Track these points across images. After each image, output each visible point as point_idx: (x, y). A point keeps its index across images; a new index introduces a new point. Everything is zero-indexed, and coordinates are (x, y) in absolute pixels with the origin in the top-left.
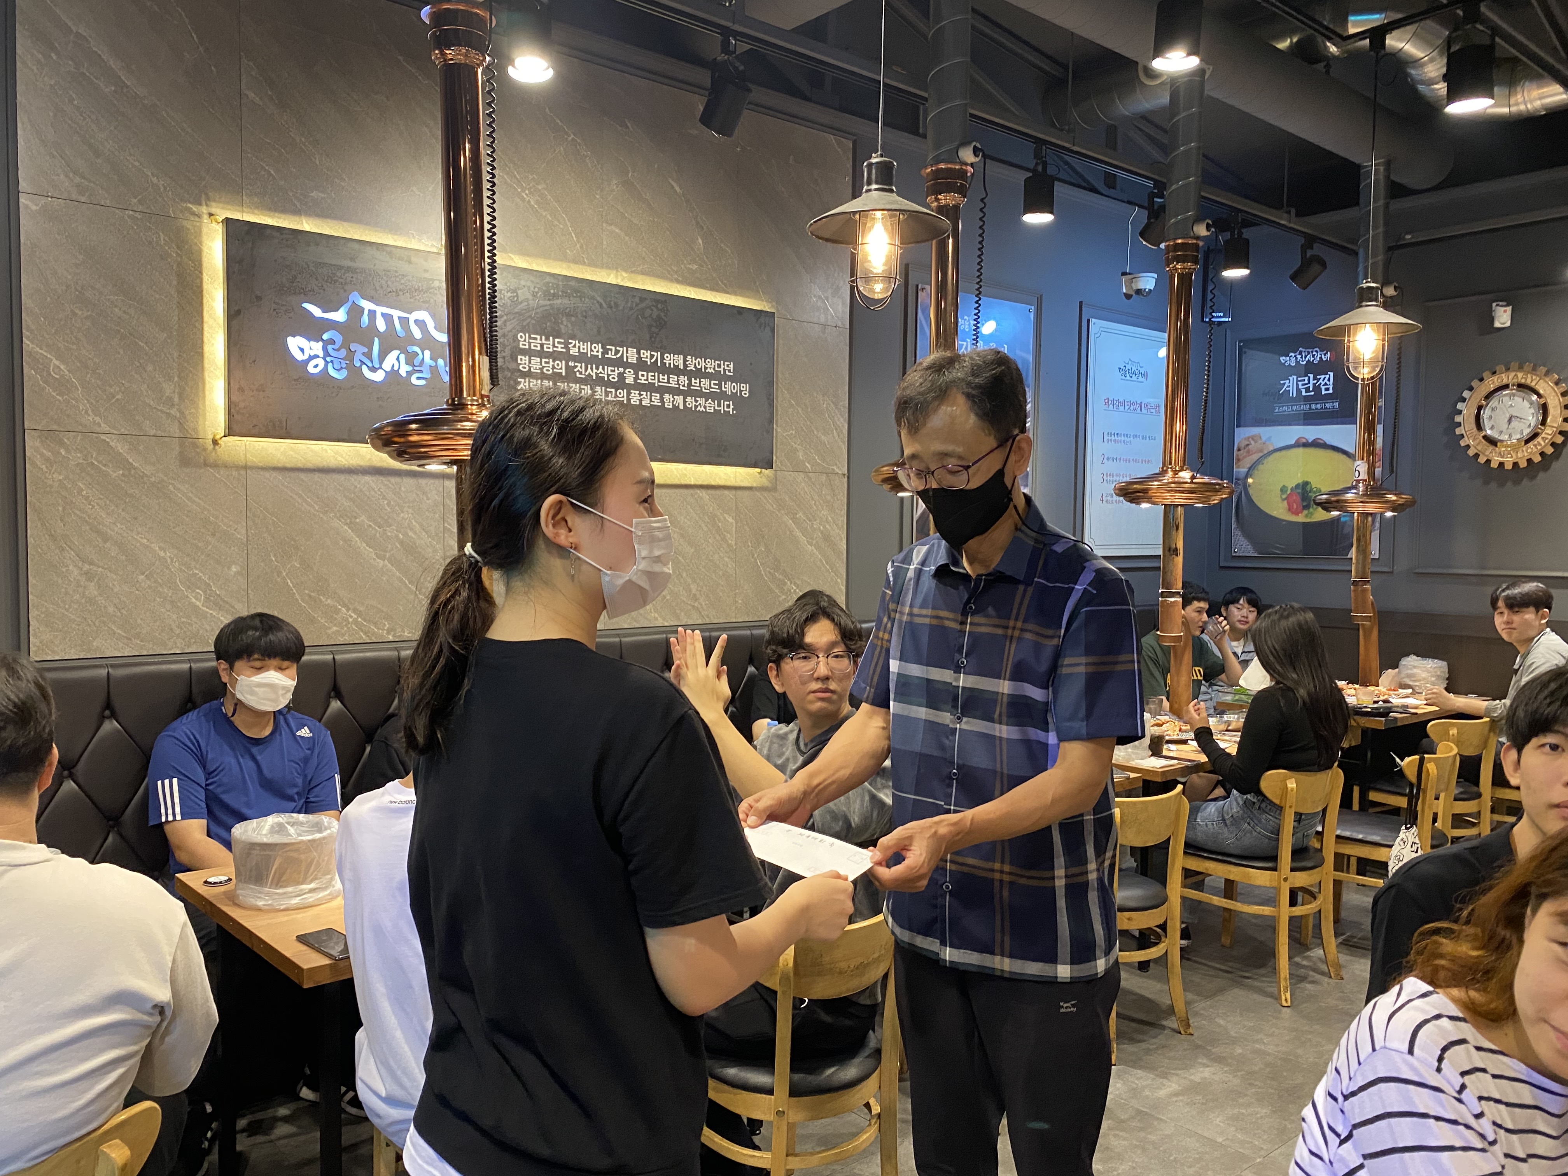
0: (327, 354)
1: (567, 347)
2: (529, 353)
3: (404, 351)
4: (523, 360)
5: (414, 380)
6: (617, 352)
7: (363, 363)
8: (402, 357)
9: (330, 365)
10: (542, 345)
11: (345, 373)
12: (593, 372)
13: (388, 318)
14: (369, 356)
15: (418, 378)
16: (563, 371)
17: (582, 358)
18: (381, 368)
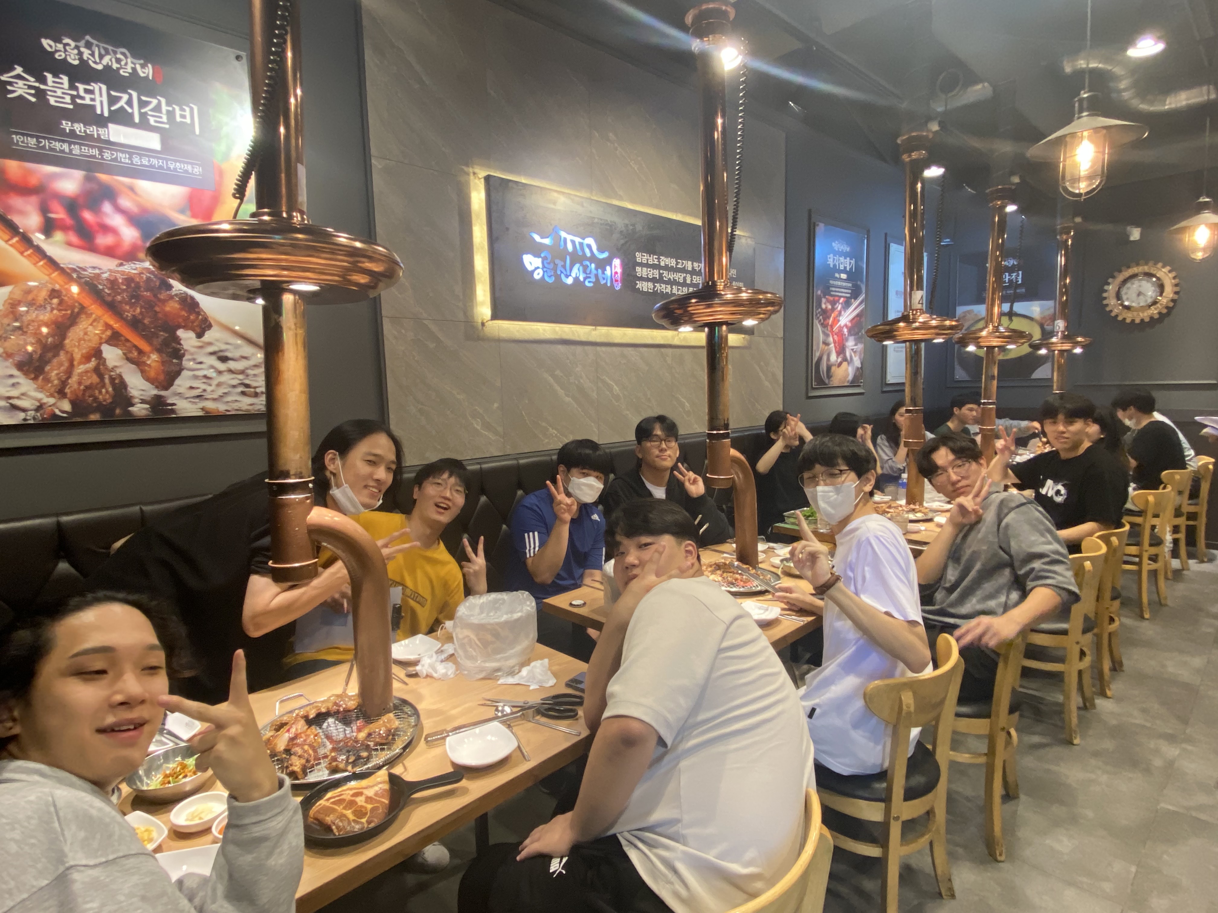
0: (544, 267)
1: (659, 262)
2: (642, 265)
3: (582, 264)
4: (638, 269)
5: (587, 284)
6: (683, 263)
7: (562, 272)
8: (581, 268)
9: (546, 273)
10: (647, 260)
11: (553, 278)
12: (672, 276)
13: (573, 242)
14: (564, 267)
15: (589, 282)
16: (657, 276)
17: (667, 268)
18: (570, 275)
